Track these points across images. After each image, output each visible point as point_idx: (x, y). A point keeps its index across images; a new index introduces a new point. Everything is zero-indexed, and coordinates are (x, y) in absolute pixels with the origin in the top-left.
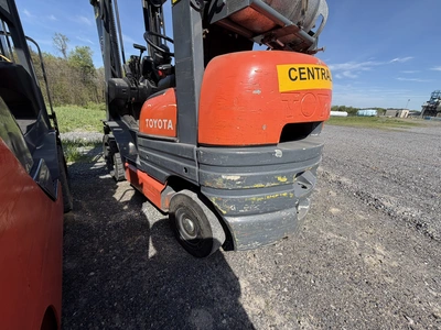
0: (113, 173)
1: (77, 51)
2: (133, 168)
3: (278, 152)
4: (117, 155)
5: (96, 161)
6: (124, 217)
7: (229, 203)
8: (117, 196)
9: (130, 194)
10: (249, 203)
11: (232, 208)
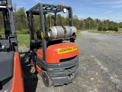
0: (30, 64)
1: (20, 9)
2: (35, 64)
3: (59, 65)
4: (32, 60)
5: (26, 60)
6: (32, 77)
7: (51, 74)
8: (31, 71)
9: (35, 71)
10: (55, 74)
11: (52, 75)
